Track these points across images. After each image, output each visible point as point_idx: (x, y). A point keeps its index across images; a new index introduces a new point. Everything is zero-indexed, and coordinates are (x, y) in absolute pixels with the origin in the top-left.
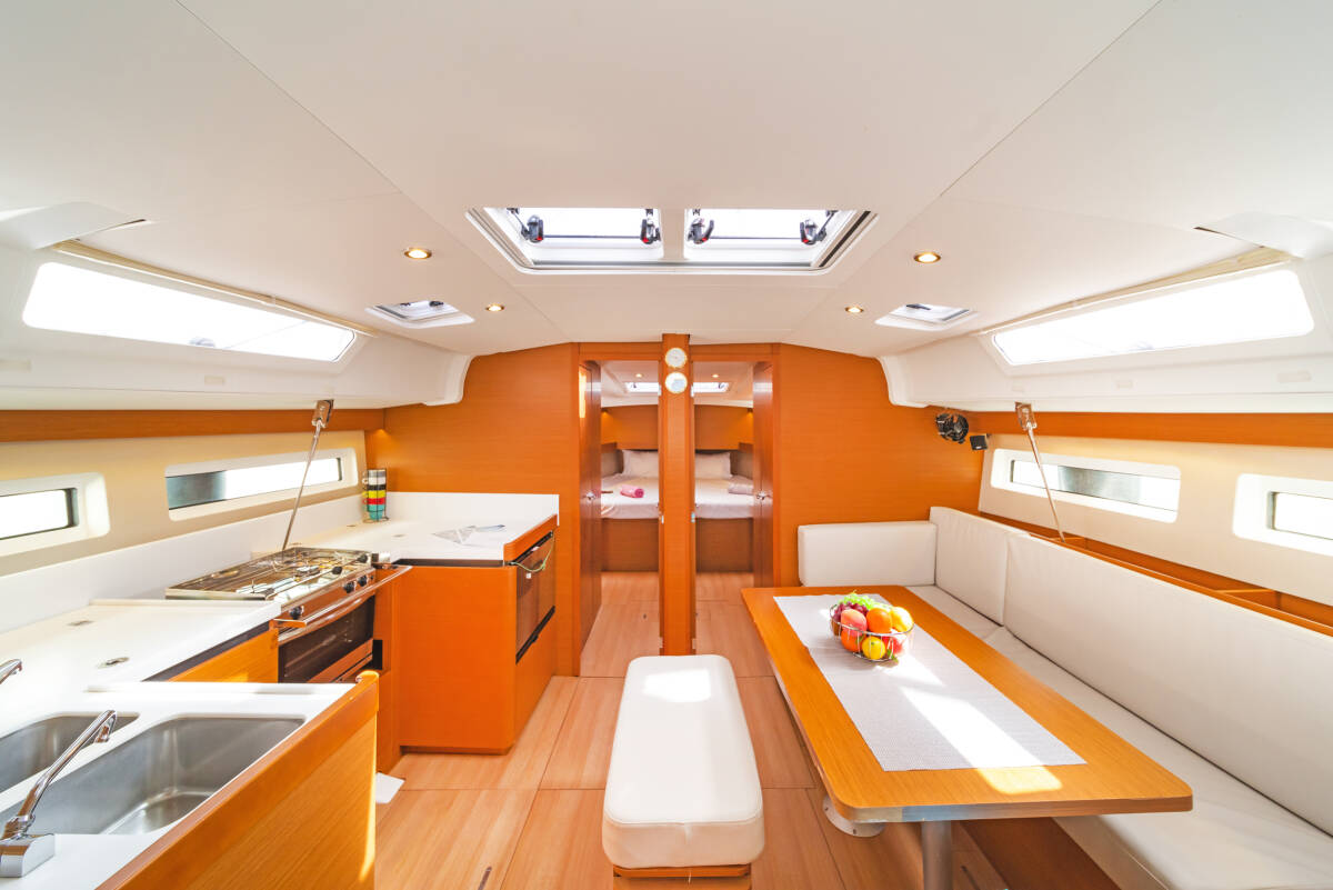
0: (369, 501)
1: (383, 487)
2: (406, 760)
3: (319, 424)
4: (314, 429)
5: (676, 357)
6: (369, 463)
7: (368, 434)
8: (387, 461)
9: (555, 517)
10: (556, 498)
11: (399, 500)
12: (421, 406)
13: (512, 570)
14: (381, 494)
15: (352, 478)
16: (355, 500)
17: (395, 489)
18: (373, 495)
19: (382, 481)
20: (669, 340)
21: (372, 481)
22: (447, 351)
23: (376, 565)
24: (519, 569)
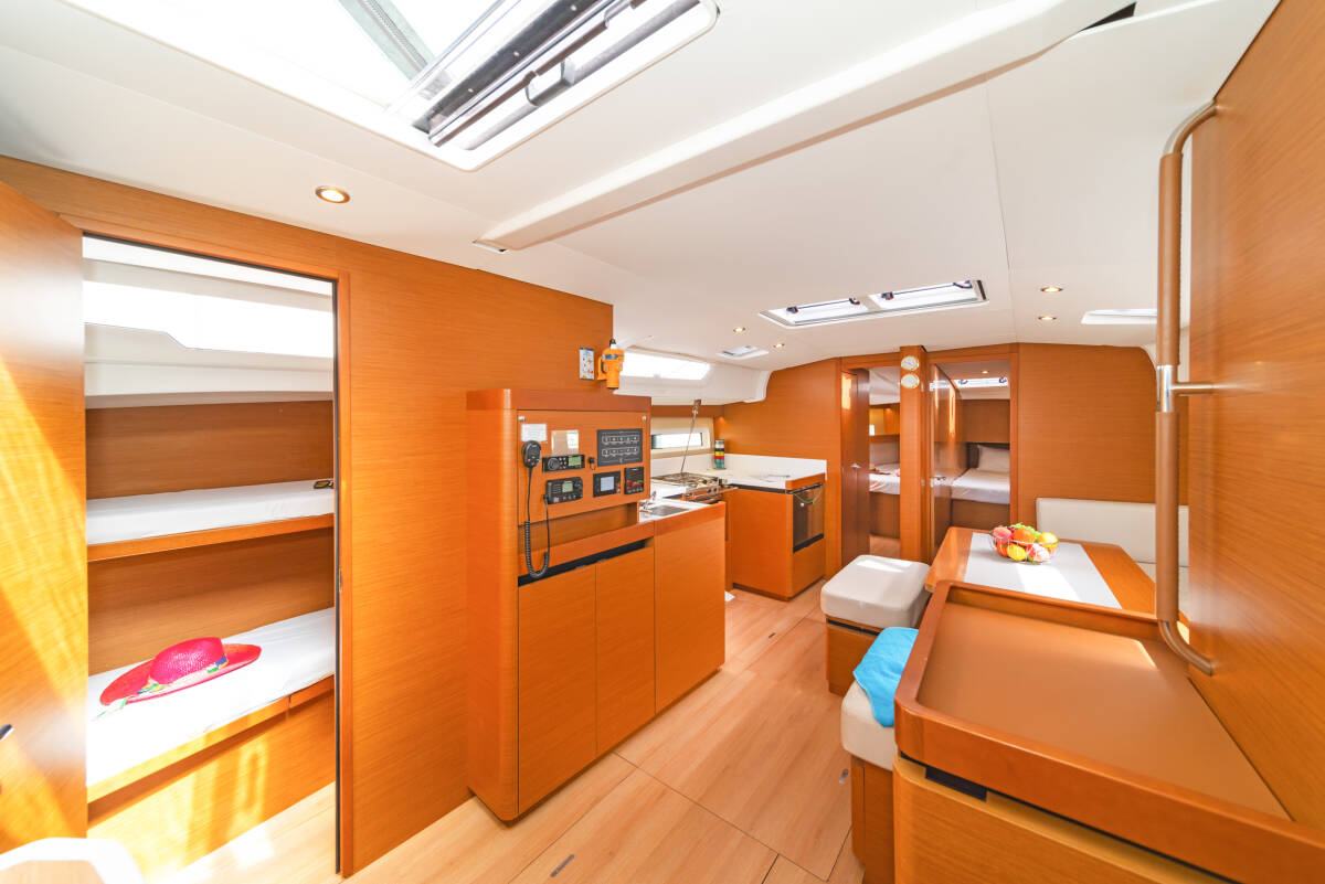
0: (716, 457)
1: (723, 450)
2: (736, 591)
3: (695, 412)
4: (692, 415)
5: (911, 363)
6: (716, 436)
7: (715, 419)
8: (725, 436)
9: (824, 475)
10: (825, 462)
11: (730, 458)
12: (742, 403)
13: (790, 497)
14: (721, 454)
15: (708, 445)
16: (708, 457)
17: (728, 452)
18: (718, 454)
19: (722, 446)
20: (905, 351)
21: (717, 446)
22: (758, 369)
23: (722, 486)
24: (795, 498)
